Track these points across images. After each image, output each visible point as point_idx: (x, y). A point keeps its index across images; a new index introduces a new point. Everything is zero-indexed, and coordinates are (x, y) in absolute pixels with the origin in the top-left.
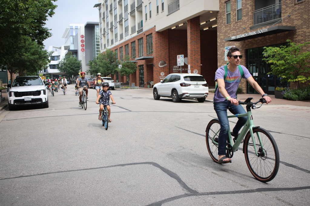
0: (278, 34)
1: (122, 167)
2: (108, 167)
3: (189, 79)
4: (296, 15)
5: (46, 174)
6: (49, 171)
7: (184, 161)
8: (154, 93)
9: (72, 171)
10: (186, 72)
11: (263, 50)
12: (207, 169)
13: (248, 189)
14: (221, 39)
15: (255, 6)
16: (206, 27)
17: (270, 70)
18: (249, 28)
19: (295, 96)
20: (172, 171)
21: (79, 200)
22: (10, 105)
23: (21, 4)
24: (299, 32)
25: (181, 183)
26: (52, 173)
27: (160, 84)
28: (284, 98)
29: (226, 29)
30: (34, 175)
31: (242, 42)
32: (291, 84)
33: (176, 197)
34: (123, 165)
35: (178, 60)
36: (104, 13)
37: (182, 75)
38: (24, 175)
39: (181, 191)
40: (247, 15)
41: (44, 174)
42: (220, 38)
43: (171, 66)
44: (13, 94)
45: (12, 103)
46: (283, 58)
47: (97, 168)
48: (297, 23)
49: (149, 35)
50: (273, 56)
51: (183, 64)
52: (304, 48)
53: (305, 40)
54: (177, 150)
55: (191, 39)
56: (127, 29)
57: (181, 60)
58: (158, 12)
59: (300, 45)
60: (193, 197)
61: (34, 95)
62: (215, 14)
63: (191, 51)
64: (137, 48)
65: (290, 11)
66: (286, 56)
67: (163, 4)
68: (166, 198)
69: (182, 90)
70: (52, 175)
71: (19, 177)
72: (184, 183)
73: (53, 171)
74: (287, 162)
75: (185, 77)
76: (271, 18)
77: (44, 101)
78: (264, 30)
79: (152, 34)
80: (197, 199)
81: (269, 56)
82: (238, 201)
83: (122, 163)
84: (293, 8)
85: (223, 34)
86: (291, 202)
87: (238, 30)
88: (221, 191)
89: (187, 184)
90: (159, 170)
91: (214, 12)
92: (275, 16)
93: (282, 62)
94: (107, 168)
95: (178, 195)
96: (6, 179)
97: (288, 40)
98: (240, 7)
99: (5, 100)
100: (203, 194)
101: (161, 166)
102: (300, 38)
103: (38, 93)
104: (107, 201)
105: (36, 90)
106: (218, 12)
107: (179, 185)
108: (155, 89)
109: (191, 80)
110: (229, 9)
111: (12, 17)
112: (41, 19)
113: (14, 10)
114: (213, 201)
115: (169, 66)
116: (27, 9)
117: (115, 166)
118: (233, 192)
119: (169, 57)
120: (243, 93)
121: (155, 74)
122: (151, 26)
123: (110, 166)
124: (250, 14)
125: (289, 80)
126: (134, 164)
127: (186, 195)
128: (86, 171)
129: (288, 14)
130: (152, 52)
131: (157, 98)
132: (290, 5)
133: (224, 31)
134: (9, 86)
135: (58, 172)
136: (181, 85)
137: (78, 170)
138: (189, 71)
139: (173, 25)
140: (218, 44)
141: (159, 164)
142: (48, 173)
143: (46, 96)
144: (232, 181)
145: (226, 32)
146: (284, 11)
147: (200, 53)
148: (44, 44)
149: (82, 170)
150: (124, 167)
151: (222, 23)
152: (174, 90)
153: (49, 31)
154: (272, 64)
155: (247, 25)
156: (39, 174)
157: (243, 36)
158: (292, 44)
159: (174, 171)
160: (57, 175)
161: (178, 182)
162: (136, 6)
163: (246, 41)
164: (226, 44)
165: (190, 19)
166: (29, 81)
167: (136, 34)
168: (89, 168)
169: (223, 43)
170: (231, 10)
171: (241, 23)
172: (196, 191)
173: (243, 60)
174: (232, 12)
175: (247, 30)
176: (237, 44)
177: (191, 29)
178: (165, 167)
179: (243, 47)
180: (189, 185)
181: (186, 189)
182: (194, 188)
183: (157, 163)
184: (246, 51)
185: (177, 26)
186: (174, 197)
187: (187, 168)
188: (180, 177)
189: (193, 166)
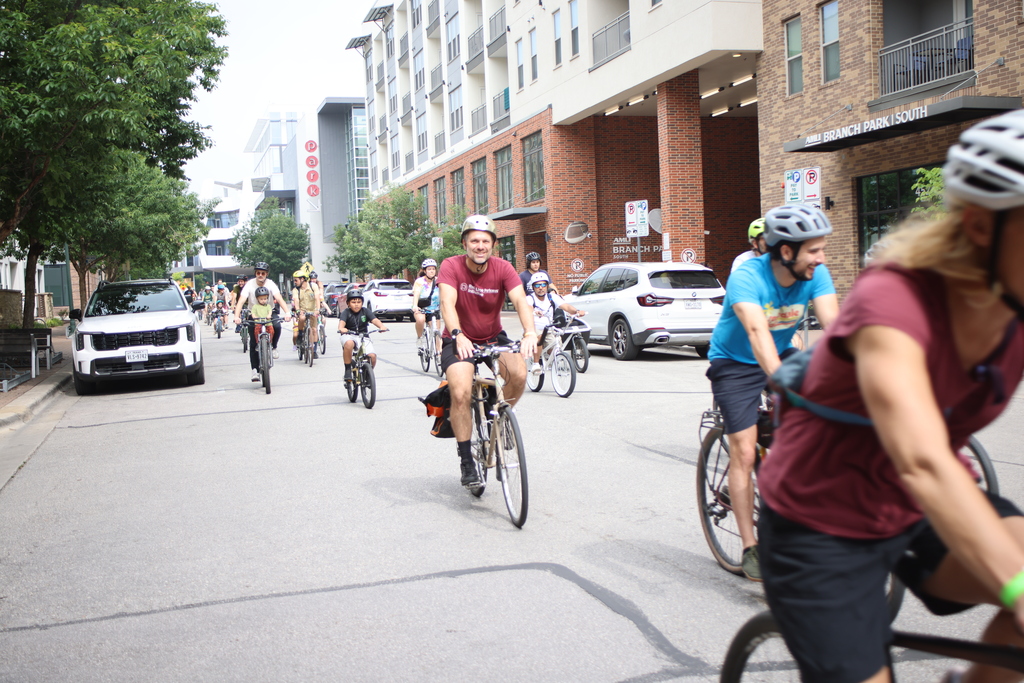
1: (451, 582)
2: (403, 580)
3: (665, 279)
5: (200, 605)
6: (211, 597)
9: (286, 594)
10: (657, 257)
11: (914, 179)
12: (734, 586)
14: (772, 145)
15: (885, 30)
16: (719, 106)
18: (864, 107)
20: (617, 591)
22: (79, 376)
23: (112, 45)
25: (649, 634)
26: (220, 602)
29: (788, 111)
30: (162, 611)
31: (843, 153)
33: (634, 679)
34: (453, 574)
35: (629, 218)
36: (381, 68)
37: (644, 269)
38: (128, 611)
39: (650, 661)
40: (858, 62)
41: (193, 606)
42: (770, 141)
43: (606, 235)
44: (87, 340)
45: (87, 370)
47: (369, 585)
49: (531, 138)
51: (645, 233)
54: (633, 520)
55: (672, 148)
56: (456, 119)
57: (638, 218)
58: (558, 60)
61: (156, 344)
62: (751, 60)
63: (673, 186)
64: (491, 181)
65: (1002, 44)
67: (575, 33)
69: (646, 319)
70: (219, 610)
71: (113, 617)
72: (660, 634)
73: (222, 596)
75: (656, 275)
76: (940, 71)
77: (189, 361)
78: (917, 111)
79: (540, 131)
81: (935, 200)
83: (452, 566)
84: (1014, 36)
85: (779, 129)
87: (827, 114)
89: (667, 636)
90: (573, 590)
91: (746, 55)
92: (953, 62)
94: (401, 584)
95: (640, 674)
96: (71, 623)
98: (832, 36)
99: (60, 359)
101: (581, 575)
103: (170, 336)
105: (162, 328)
106: (758, 55)
107: (642, 640)
109: (674, 286)
110: (797, 44)
111: (84, 88)
112: (173, 96)
113: (90, 64)
115: (600, 240)
116: (130, 59)
117: (428, 577)
119: (599, 207)
121: (552, 265)
122: (539, 107)
123: (412, 579)
124: (868, 58)
126: (492, 569)
127: (669, 673)
128: (331, 593)
129: (996, 57)
130: (541, 193)
132: (1004, 26)
133: (781, 117)
134: (76, 315)
135: (241, 599)
136: (642, 301)
137: (305, 592)
138: (667, 255)
139: (609, 103)
140: (762, 162)
141: (572, 568)
143: (195, 346)
145: (787, 121)
146: (984, 46)
147: (701, 194)
148: (187, 175)
149: (318, 591)
150: (457, 581)
151: (774, 90)
152: (617, 319)
153: (206, 133)
155: (859, 95)
156: (177, 608)
157: (845, 132)
159: (623, 592)
160: (236, 608)
161: (637, 630)
162: (487, 41)
163: (856, 149)
164: (789, 161)
165: (670, 81)
166: (139, 297)
167: (486, 135)
168: (343, 584)
169: (778, 160)
170: (805, 48)
171: (838, 91)
172: (698, 659)
173: (847, 213)
174: (805, 55)
175: (858, 113)
176: (827, 159)
177: (670, 114)
178: (592, 580)
179: (844, 170)
180: (675, 640)
181: (668, 653)
182: (692, 651)
183: (567, 566)
184: (858, 185)
185: (623, 106)
186: (625, 681)
187: (667, 581)
188: (646, 612)
189: (687, 575)
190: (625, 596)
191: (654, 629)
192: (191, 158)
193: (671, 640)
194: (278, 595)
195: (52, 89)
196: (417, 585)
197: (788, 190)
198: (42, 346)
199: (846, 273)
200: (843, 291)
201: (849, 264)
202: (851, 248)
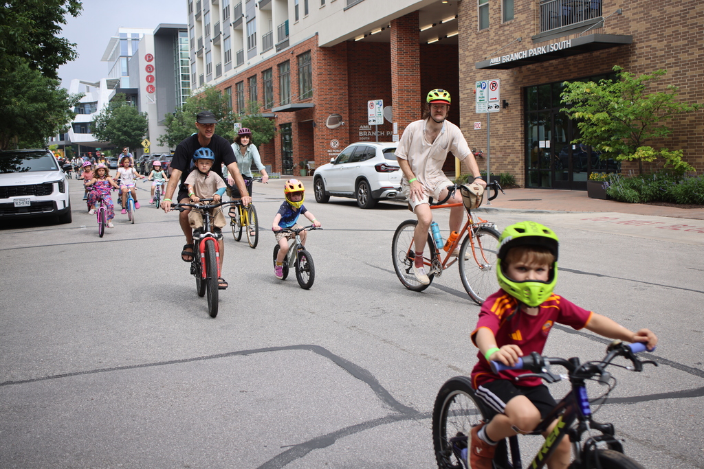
0: (596, 54)
1: (244, 358)
2: (211, 357)
4: (635, 11)
5: (66, 375)
6: (74, 370)
7: (385, 341)
8: (316, 188)
9: (127, 367)
10: (389, 139)
11: (561, 90)
12: (437, 360)
14: (468, 64)
16: (432, 37)
17: (577, 133)
18: (529, 40)
19: (631, 193)
20: (358, 364)
21: (145, 434)
24: (641, 48)
25: (379, 392)
26: (81, 373)
27: (328, 166)
28: (609, 198)
29: (479, 41)
30: (38, 379)
31: (515, 70)
32: (624, 165)
33: (368, 422)
34: (245, 353)
35: (370, 111)
36: (199, 4)
37: (380, 147)
38: (14, 380)
39: (378, 409)
40: (526, 9)
41: (61, 376)
42: (466, 61)
43: (354, 126)
46: (604, 107)
47: (186, 361)
48: (636, 27)
49: (304, 55)
50: (585, 102)
51: (381, 122)
52: (652, 85)
53: (654, 67)
54: (369, 316)
55: (400, 64)
56: (252, 41)
57: (376, 112)
58: (323, 2)
59: (642, 76)
60: (407, 423)
61: (37, 194)
62: (454, 5)
63: (401, 91)
64: (275, 85)
66: (608, 102)
68: (346, 426)
69: (381, 181)
70: (80, 378)
71: (3, 384)
72: (387, 392)
73: (82, 369)
75: (387, 151)
76: (579, 17)
77: (60, 207)
78: (564, 43)
79: (309, 51)
80: (416, 427)
81: (574, 103)
83: (244, 347)
85: (472, 53)
86: (625, 430)
87: (504, 44)
89: (391, 394)
90: (328, 363)
91: (451, 2)
92: (588, 11)
93: (603, 115)
94: (209, 360)
95: (372, 419)
100: (428, 415)
101: (333, 353)
102: (642, 62)
103: (46, 188)
104: (210, 436)
105: (41, 183)
106: (459, 2)
107: (374, 396)
108: (318, 179)
112: (48, 19)
115: (350, 127)
117: (227, 355)
119: (350, 104)
120: (518, 187)
121: (317, 144)
122: (309, 34)
123: (217, 356)
124: (532, 6)
125: (620, 157)
126: (272, 349)
127: (391, 419)
128: (159, 367)
129: (616, 8)
130: (310, 94)
131: (324, 198)
133: (474, 45)
135: (96, 371)
136: (378, 168)
137: (141, 366)
138: (395, 137)
139: (357, 32)
140: (461, 76)
141: (328, 349)
142: (71, 374)
143: (64, 196)
145: (478, 48)
146: (609, 1)
147: (419, 96)
148: (59, 76)
149: (150, 365)
150: (247, 357)
151: (469, 27)
152: (361, 181)
153: (69, 46)
154: (582, 120)
155: (526, 32)
156: (49, 378)
157: (517, 56)
158: (625, 75)
159: (362, 364)
160: (92, 377)
161: (371, 390)
163: (524, 68)
164: (478, 75)
165: (399, 19)
166: (24, 161)
167: (273, 52)
168: (168, 360)
169: (472, 74)
171: (512, 28)
172: (412, 408)
173: (516, 111)
174: (491, 3)
175: (525, 43)
176: (504, 75)
177: (399, 41)
178: (341, 356)
179: (516, 82)
180: (396, 396)
181: (391, 405)
182: (408, 403)
183: (324, 347)
184: (524, 92)
185: (367, 35)
186: (362, 424)
187: (392, 356)
188: (378, 378)
189: (405, 353)
190: (363, 367)
191: (383, 388)
192: (61, 63)
193: (393, 396)
194: (122, 368)
196: (220, 361)
197: (478, 95)
199: (516, 152)
200: (513, 163)
201: (518, 145)
202: (519, 135)
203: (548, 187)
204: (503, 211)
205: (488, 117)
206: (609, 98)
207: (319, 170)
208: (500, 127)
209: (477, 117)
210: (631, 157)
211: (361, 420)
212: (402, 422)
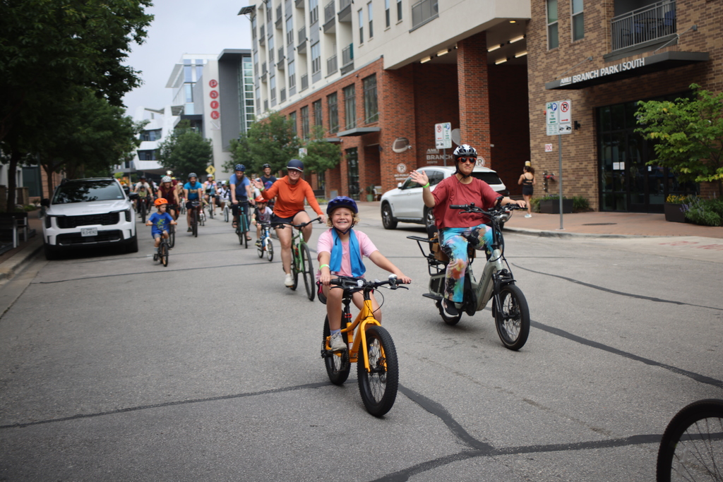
0: (670, 72)
1: (313, 391)
2: (280, 390)
4: (711, 27)
5: (135, 409)
6: (143, 403)
7: (457, 373)
8: (383, 215)
9: (196, 401)
11: (636, 109)
12: (512, 393)
13: (610, 438)
14: (537, 84)
15: (615, 6)
16: (500, 57)
17: (653, 155)
18: (601, 58)
19: (711, 216)
20: (430, 397)
22: (48, 246)
23: (70, 12)
24: (719, 65)
25: (452, 427)
26: (150, 407)
27: (396, 191)
28: (688, 221)
29: (548, 61)
30: (108, 413)
31: (587, 90)
32: (703, 186)
33: (442, 458)
34: (314, 386)
35: (438, 135)
36: (262, 29)
37: (448, 171)
38: (84, 413)
39: (452, 445)
40: (596, 27)
41: (130, 409)
42: (536, 82)
43: (420, 152)
44: (54, 220)
45: (53, 242)
46: (682, 126)
47: (255, 394)
48: (713, 44)
49: (370, 79)
50: (660, 122)
51: (449, 146)
54: (441, 347)
55: (467, 86)
56: (316, 65)
57: (444, 135)
58: (388, 24)
59: (720, 95)
60: (482, 460)
61: (104, 223)
62: (522, 25)
63: (469, 114)
64: (340, 109)
65: (695, 16)
66: (689, 123)
67: (399, 5)
68: (419, 462)
70: (149, 412)
71: (73, 418)
72: (460, 427)
73: (151, 402)
74: (698, 371)
76: (653, 34)
77: (126, 236)
78: (637, 62)
79: (374, 74)
80: (491, 464)
81: (649, 123)
82: (586, 468)
83: (313, 380)
84: (704, 10)
85: (542, 73)
87: (575, 63)
88: (545, 444)
89: (466, 429)
90: (399, 397)
91: (519, 21)
92: (662, 28)
93: (680, 136)
94: (278, 393)
95: (446, 455)
97: (693, 86)
98: (579, 9)
99: (37, 235)
100: (504, 452)
101: (405, 386)
102: (720, 79)
103: (112, 217)
104: (281, 472)
105: (107, 212)
106: (527, 21)
107: (448, 431)
108: (386, 203)
110: (554, 14)
111: (51, 42)
112: (114, 47)
113: (54, 25)
114: (529, 468)
115: (418, 150)
116: (83, 22)
117: (297, 388)
118: (575, 447)
119: (417, 128)
120: (592, 210)
121: (383, 168)
122: (373, 57)
123: (286, 389)
124: (603, 24)
125: (699, 179)
127: (465, 455)
128: (228, 400)
129: (691, 24)
130: (376, 118)
131: (391, 223)
132: (697, 3)
133: (543, 65)
134: (46, 203)
135: (165, 404)
137: (210, 399)
139: (423, 54)
140: (531, 96)
143: (131, 225)
144: (572, 419)
145: (548, 68)
146: (683, 17)
147: (488, 118)
148: (123, 103)
149: (219, 398)
150: (317, 390)
151: (538, 46)
153: (134, 74)
154: (657, 140)
155: (597, 50)
156: (119, 411)
157: (588, 76)
158: (703, 93)
159: (434, 397)
160: (161, 411)
161: (444, 424)
162: (337, 10)
163: (595, 88)
164: (549, 96)
165: (466, 40)
166: (91, 190)
167: (337, 76)
168: (237, 393)
169: (542, 95)
170: (560, 16)
171: (583, 47)
172: (487, 444)
173: (589, 133)
174: (560, 22)
175: (596, 62)
176: (575, 95)
177: (466, 62)
178: (413, 390)
179: (587, 103)
180: (471, 431)
181: (465, 440)
182: (482, 438)
184: (597, 112)
185: (433, 56)
186: (436, 460)
187: (465, 390)
188: (451, 412)
189: (479, 386)
190: (435, 400)
191: (456, 423)
192: (127, 91)
193: (468, 431)
194: (191, 401)
195: (27, 43)
196: (289, 394)
197: (549, 116)
198: (21, 225)
199: (589, 174)
200: (586, 186)
201: (591, 168)
202: (592, 157)
203: (623, 210)
204: (577, 236)
205: (560, 139)
206: (686, 117)
207: (387, 196)
208: (572, 149)
209: (548, 139)
210: (711, 179)
211: (435, 456)
212: (477, 459)
